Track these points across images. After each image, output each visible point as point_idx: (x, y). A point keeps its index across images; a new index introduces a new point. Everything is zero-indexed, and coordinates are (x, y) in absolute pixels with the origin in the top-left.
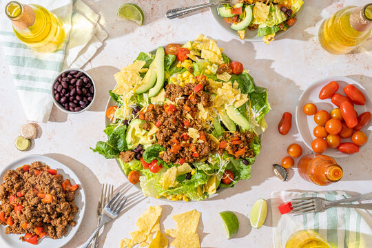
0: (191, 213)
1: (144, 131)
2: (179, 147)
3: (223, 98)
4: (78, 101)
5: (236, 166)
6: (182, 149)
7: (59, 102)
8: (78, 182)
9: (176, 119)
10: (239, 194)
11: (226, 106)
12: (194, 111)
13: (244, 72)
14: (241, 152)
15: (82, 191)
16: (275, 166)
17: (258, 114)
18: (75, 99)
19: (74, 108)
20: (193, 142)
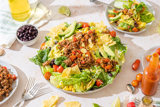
0: (75, 103)
1: (58, 50)
2: (74, 57)
3: (103, 41)
4: (28, 37)
5: (105, 76)
6: (77, 58)
7: (18, 37)
8: (17, 75)
9: (76, 45)
10: (105, 97)
11: (104, 45)
12: (86, 43)
13: (117, 36)
14: (108, 67)
15: (17, 80)
16: (129, 85)
17: (121, 53)
18: (27, 35)
19: (25, 39)
20: (83, 55)
